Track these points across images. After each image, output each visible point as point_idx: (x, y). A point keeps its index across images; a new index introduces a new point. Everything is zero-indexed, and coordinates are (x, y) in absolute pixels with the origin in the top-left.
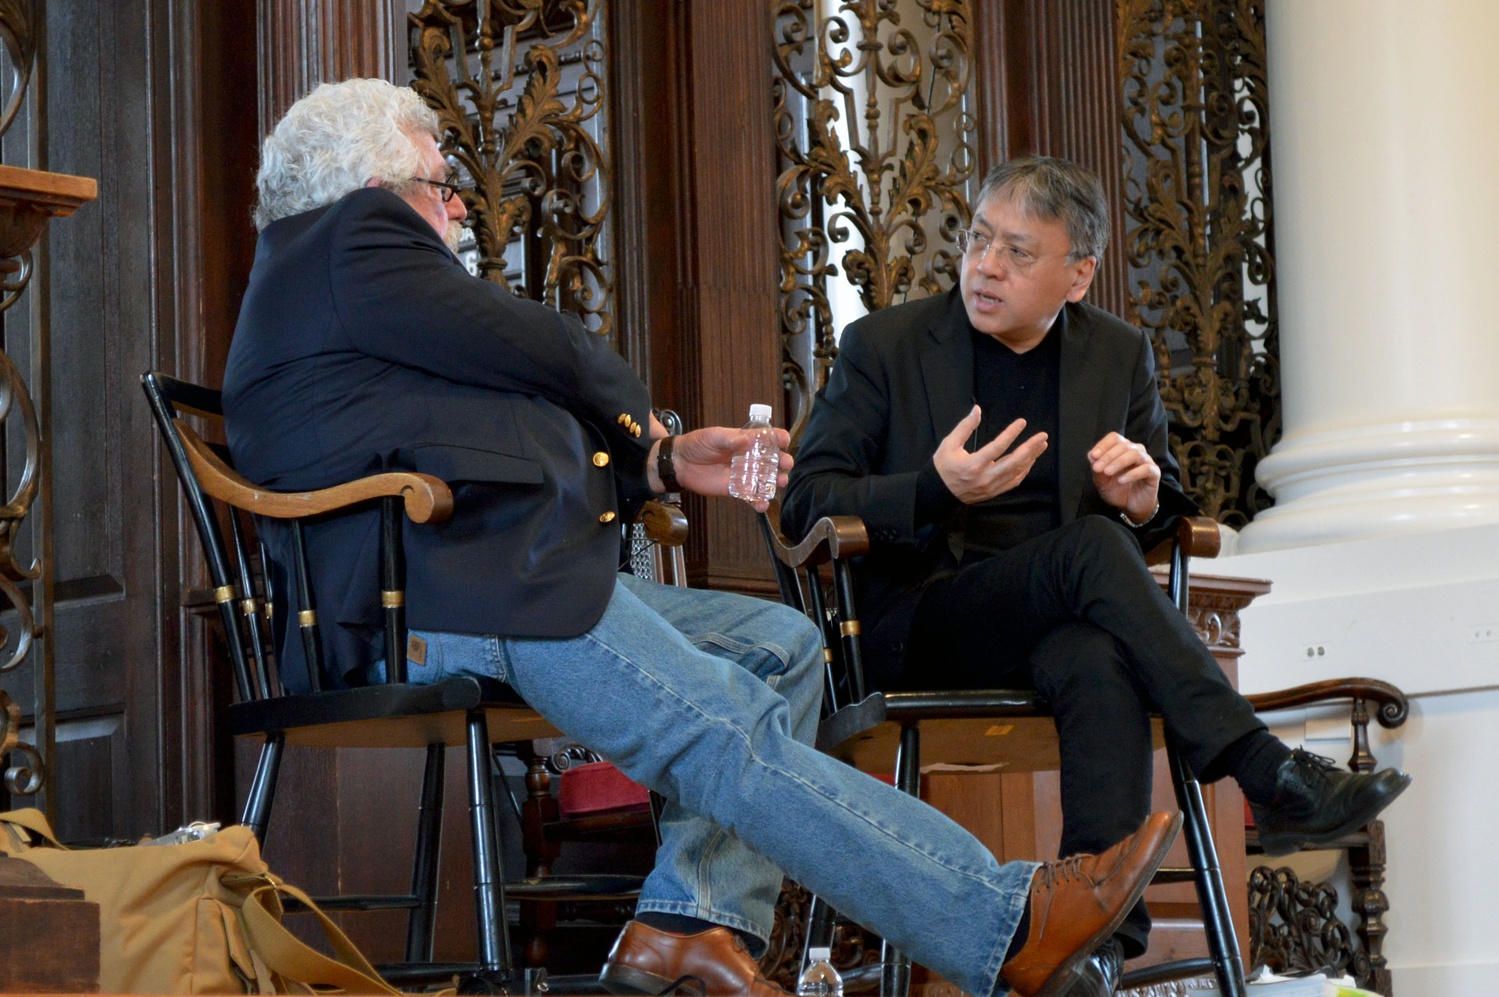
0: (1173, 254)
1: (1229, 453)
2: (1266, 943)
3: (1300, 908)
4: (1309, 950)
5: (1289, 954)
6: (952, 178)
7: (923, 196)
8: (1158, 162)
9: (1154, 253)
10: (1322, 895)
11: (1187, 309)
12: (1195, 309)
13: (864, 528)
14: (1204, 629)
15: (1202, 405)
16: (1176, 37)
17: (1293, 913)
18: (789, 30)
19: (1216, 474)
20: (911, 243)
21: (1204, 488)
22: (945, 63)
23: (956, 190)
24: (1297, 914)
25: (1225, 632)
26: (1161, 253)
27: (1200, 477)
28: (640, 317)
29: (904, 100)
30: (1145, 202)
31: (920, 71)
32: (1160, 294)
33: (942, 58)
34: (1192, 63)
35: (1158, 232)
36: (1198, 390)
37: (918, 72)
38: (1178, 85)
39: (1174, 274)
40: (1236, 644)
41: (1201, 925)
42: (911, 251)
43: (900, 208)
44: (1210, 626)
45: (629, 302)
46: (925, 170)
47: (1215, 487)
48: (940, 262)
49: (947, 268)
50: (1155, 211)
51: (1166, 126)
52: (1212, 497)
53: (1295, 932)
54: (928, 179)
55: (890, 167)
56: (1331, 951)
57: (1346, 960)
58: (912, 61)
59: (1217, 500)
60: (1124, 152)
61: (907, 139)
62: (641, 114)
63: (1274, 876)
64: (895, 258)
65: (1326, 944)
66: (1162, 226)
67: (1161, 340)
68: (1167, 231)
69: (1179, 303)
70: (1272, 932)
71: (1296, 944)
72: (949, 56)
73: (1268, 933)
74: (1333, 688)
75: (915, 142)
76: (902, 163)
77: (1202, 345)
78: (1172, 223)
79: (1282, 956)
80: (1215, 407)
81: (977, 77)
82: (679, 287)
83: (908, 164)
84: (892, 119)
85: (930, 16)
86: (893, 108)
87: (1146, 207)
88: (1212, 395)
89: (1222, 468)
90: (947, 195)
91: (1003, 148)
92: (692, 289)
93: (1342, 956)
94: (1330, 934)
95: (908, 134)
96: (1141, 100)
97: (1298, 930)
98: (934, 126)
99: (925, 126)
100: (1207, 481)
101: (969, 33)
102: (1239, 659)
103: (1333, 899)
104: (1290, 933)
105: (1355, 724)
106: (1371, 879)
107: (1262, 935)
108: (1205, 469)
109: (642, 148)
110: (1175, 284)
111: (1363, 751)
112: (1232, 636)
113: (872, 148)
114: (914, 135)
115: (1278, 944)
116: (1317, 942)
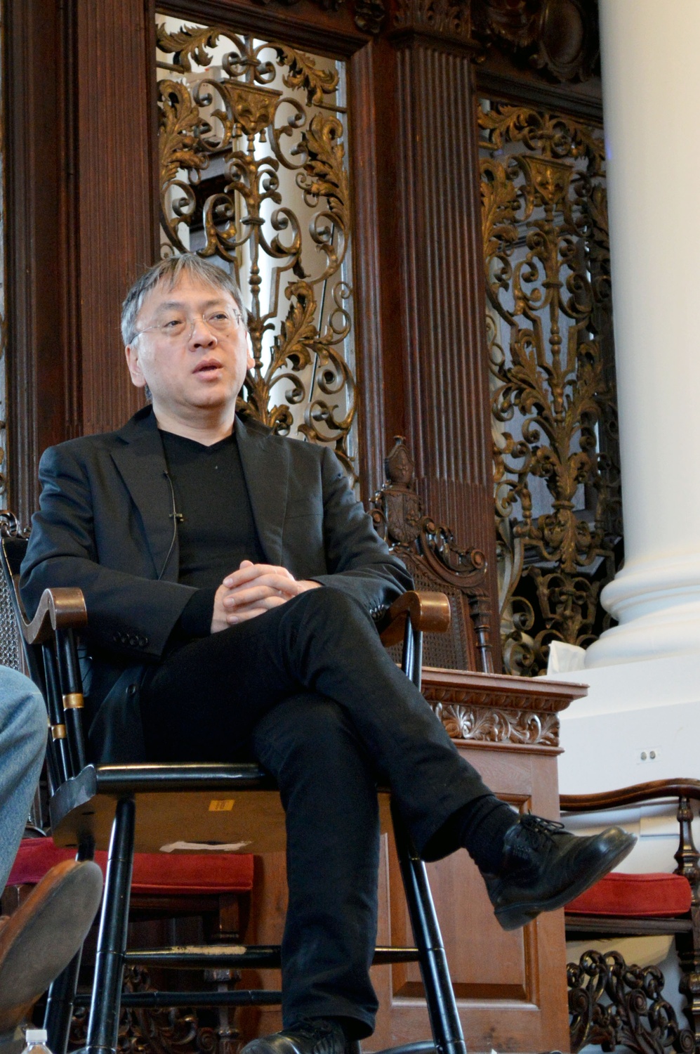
0: (534, 410)
1: (586, 585)
2: (595, 1022)
3: (627, 989)
4: (636, 1028)
5: (616, 1032)
6: (329, 338)
7: (301, 352)
8: (520, 330)
9: (516, 409)
10: (649, 978)
11: (547, 458)
12: (554, 459)
13: (83, 600)
14: (524, 729)
15: (561, 542)
16: (537, 224)
17: (620, 994)
18: (177, 204)
19: (573, 603)
20: (290, 394)
21: (563, 615)
22: (324, 238)
23: (333, 349)
24: (624, 995)
25: (544, 732)
26: (524, 410)
27: (559, 605)
28: (29, 450)
29: (285, 269)
30: (508, 365)
31: (300, 244)
32: (522, 444)
33: (321, 234)
34: (551, 246)
35: (521, 391)
36: (558, 529)
37: (298, 246)
38: (539, 265)
39: (534, 427)
40: (556, 745)
41: (423, 1003)
42: (291, 401)
43: (280, 363)
44: (530, 725)
45: (19, 437)
46: (304, 330)
47: (573, 614)
48: (318, 411)
49: (324, 416)
50: (517, 373)
51: (528, 300)
52: (570, 623)
53: (622, 1012)
54: (307, 338)
55: (271, 327)
56: (658, 1029)
57: (672, 1038)
58: (294, 235)
59: (575, 626)
60: (488, 320)
61: (288, 303)
62: (33, 271)
63: (602, 959)
64: (275, 406)
65: (654, 1023)
66: (524, 386)
67: (523, 485)
68: (528, 390)
69: (539, 453)
70: (600, 1012)
71: (625, 1023)
72: (326, 232)
73: (596, 1013)
74: (661, 788)
75: (295, 305)
76: (283, 324)
77: (560, 489)
78: (534, 385)
79: (610, 1034)
80: (573, 544)
81: (353, 251)
82: (67, 425)
83: (288, 324)
84: (274, 285)
85: (309, 197)
86: (275, 275)
87: (509, 370)
88: (570, 534)
89: (580, 597)
90: (325, 352)
91: (375, 313)
92: (77, 425)
93: (669, 1035)
94: (656, 1013)
95: (289, 299)
96: (504, 276)
97: (626, 1010)
98: (312, 291)
99: (304, 292)
100: (565, 609)
101: (346, 214)
102: (559, 757)
103: (660, 982)
104: (618, 1013)
105: (681, 820)
106: (696, 963)
107: (590, 1014)
108: (563, 598)
109: (34, 301)
110: (536, 436)
111: (687, 844)
112: (552, 736)
113: (255, 309)
114: (294, 299)
115: (605, 1023)
116: (644, 1021)
